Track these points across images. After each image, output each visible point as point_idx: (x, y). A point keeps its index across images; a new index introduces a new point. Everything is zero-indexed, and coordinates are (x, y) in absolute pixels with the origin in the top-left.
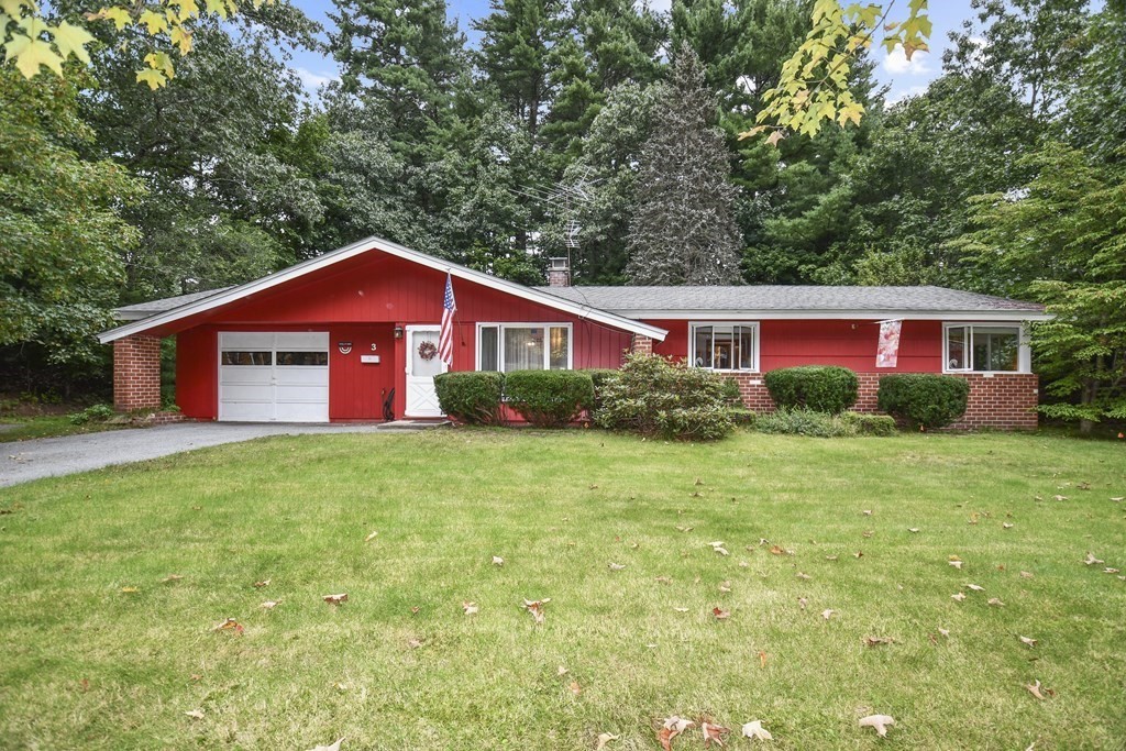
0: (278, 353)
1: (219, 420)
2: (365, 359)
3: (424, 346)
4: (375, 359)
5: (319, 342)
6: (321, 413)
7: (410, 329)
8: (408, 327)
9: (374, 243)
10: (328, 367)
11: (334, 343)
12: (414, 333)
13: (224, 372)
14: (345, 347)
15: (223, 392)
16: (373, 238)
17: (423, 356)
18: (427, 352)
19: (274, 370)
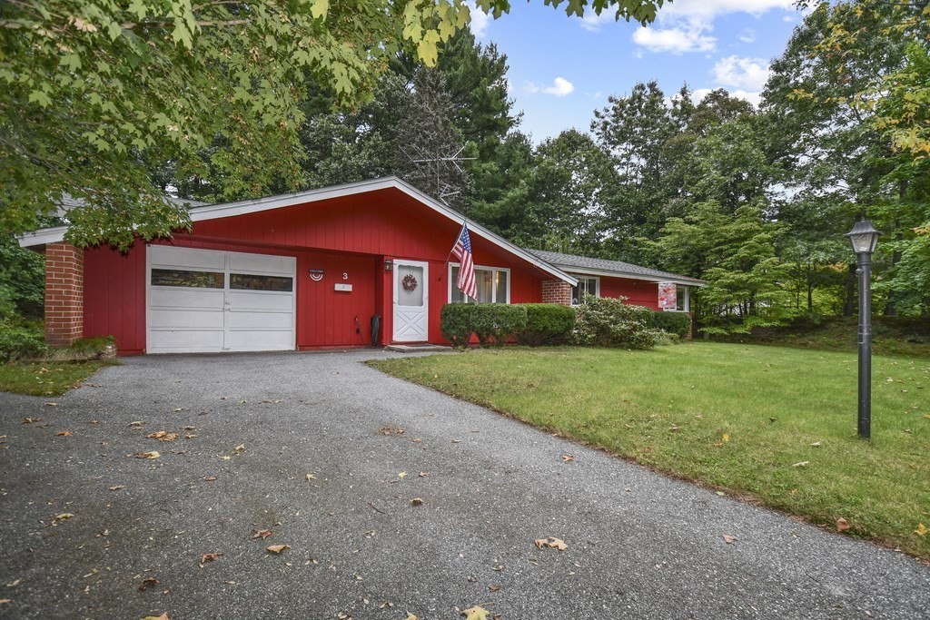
0: (232, 275)
1: (148, 352)
2: (339, 287)
3: (408, 279)
4: (348, 288)
5: (285, 266)
6: (287, 341)
7: (397, 262)
8: (395, 261)
9: (392, 182)
10: (294, 292)
11: (303, 269)
12: (400, 267)
13: (154, 294)
14: (316, 274)
15: (151, 318)
16: (394, 177)
17: (406, 287)
18: (409, 284)
19: (228, 294)
